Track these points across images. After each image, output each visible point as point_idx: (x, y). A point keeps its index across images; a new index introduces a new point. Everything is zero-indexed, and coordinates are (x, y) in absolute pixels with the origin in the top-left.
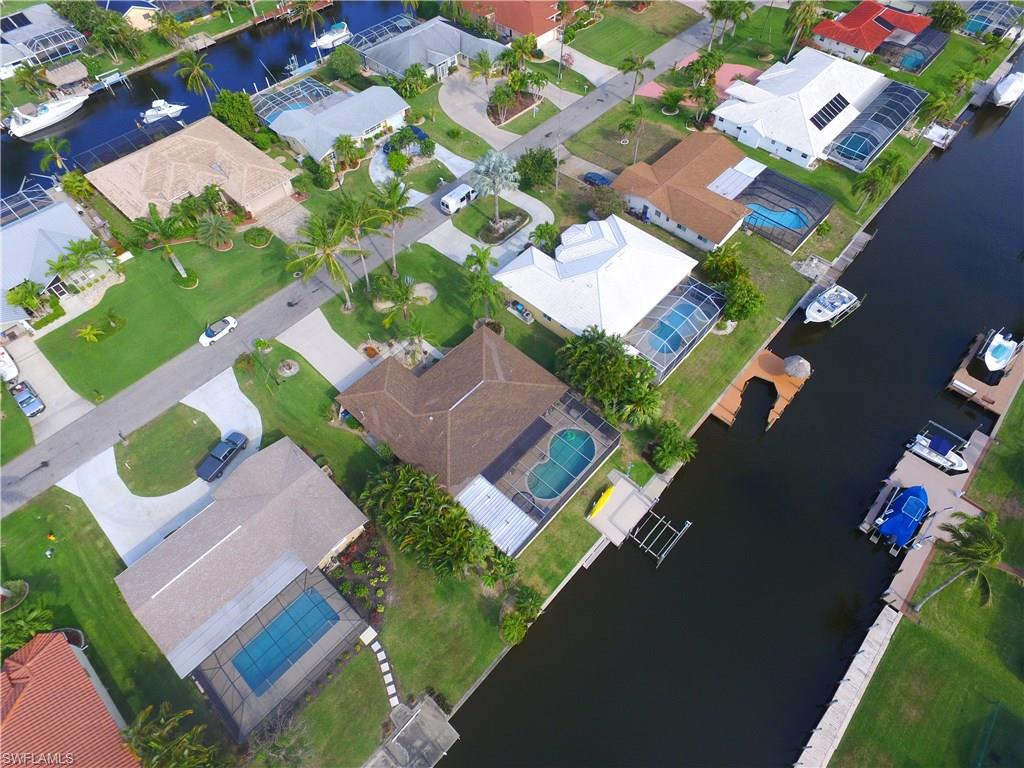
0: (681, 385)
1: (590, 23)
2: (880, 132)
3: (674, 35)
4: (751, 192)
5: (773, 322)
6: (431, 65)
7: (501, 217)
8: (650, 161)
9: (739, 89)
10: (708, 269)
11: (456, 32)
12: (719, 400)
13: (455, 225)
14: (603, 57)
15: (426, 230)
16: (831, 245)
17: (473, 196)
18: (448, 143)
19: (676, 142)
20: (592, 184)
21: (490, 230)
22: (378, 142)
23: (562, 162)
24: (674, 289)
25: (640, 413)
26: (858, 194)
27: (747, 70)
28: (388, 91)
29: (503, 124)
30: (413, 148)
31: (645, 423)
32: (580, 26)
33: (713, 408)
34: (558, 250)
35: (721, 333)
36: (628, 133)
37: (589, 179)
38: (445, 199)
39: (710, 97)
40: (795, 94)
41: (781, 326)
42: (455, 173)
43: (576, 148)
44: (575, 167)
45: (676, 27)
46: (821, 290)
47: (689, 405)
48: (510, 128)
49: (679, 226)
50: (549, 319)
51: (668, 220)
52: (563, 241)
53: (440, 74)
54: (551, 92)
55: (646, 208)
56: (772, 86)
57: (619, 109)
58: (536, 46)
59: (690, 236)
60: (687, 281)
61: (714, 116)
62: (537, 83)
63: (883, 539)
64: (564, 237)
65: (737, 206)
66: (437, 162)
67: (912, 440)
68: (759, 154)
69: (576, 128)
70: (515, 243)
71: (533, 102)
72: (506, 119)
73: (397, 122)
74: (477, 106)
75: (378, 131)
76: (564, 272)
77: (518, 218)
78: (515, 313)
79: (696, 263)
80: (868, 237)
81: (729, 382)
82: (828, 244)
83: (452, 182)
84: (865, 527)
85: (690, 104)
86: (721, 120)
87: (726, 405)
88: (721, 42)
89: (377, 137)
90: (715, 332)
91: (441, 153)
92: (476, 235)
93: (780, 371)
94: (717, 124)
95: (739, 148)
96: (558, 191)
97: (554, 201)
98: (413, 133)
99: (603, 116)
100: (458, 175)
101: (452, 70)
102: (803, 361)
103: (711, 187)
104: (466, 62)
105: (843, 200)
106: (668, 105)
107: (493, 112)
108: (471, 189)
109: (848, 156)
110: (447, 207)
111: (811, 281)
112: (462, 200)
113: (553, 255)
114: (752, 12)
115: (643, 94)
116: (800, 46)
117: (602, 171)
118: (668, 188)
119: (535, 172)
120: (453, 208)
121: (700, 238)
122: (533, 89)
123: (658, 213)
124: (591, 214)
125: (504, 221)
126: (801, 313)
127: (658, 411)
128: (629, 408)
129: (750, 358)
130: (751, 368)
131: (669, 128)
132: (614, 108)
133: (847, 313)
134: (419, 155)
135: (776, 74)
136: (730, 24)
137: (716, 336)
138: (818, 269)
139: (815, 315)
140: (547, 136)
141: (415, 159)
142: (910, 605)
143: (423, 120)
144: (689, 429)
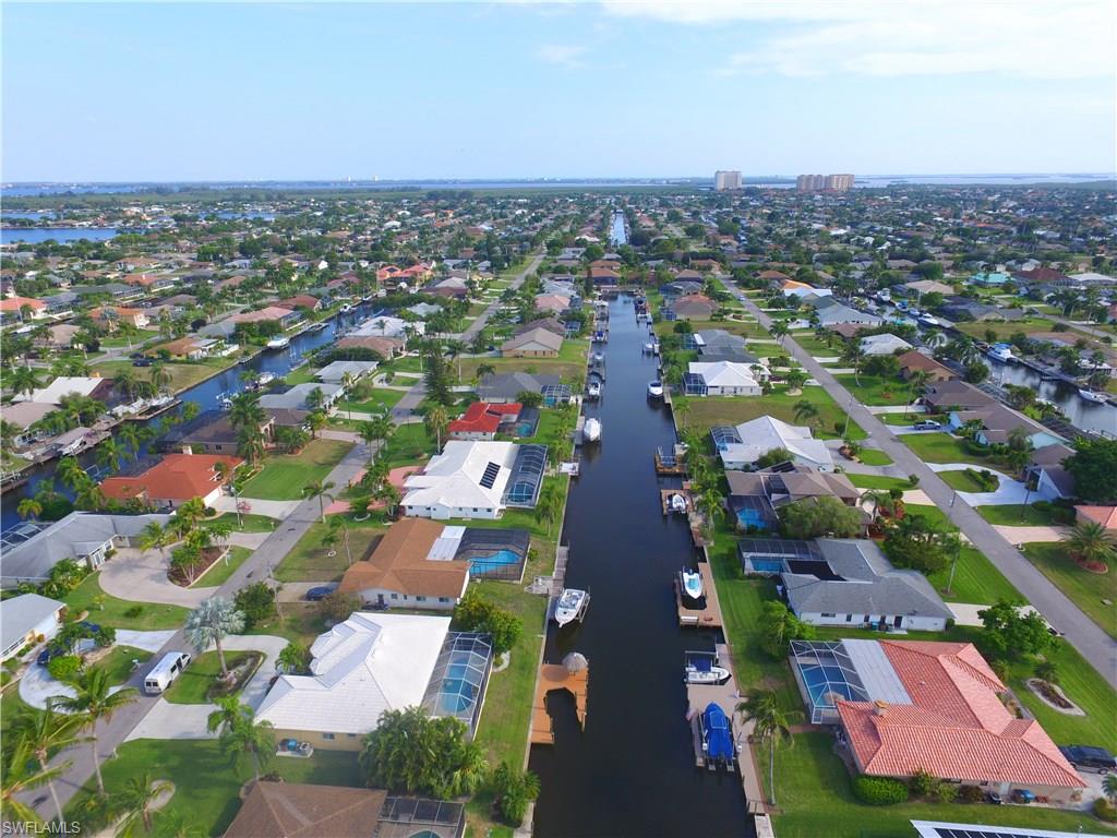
0: (492, 732)
1: (253, 474)
2: (530, 478)
3: (337, 463)
4: (463, 550)
5: (536, 640)
6: (81, 557)
7: (229, 669)
8: (366, 558)
9: (412, 482)
10: (462, 620)
11: (106, 519)
12: (531, 727)
13: (170, 702)
14: (282, 496)
15: (131, 724)
16: (544, 564)
17: (184, 662)
18: (129, 624)
19: (380, 538)
20: (318, 598)
21: (220, 686)
22: (24, 659)
23: (279, 589)
24: (441, 652)
25: (469, 773)
26: (542, 523)
27: (414, 468)
28: (32, 597)
29: (192, 584)
30: (80, 646)
31: (479, 782)
32: (244, 478)
33: (531, 737)
34: (312, 667)
35: (501, 668)
36: (332, 545)
37: (310, 596)
38: (150, 677)
39: (394, 495)
40: (459, 471)
41: (544, 640)
42: (149, 650)
43: (284, 577)
44: (292, 592)
45: (335, 457)
46: (558, 598)
47: (509, 746)
48: (203, 584)
49: (418, 599)
50: (332, 736)
51: (406, 598)
52: (314, 655)
53: (94, 561)
54: (237, 539)
55: (381, 596)
56: (439, 471)
57: (313, 531)
58: (204, 506)
59: (432, 602)
60: (450, 637)
61: (403, 507)
62: (221, 534)
63: (717, 763)
64: (314, 651)
65: (459, 563)
66: (121, 648)
67: (686, 675)
68: (454, 521)
69: (276, 560)
70: (256, 687)
71: (222, 553)
72: (195, 578)
73: (49, 628)
74: (153, 577)
75: (22, 647)
76: (329, 681)
77: (249, 661)
78: (288, 754)
79: (450, 619)
80: (565, 550)
81: (531, 707)
82: (542, 565)
83: (150, 660)
84: (700, 762)
85: (376, 505)
86: (410, 507)
87: (539, 727)
88: (380, 456)
89: (21, 654)
90: (496, 670)
91: (124, 637)
92: (204, 699)
93: (565, 675)
94: (408, 512)
95: (434, 524)
96: (284, 618)
97: (283, 629)
98: (68, 635)
99: (300, 541)
100: (154, 650)
101: (108, 555)
102: (576, 654)
103: (430, 557)
104: (126, 542)
105: (533, 531)
106: (360, 512)
107: (177, 575)
108: (181, 655)
109: (519, 499)
110: (156, 684)
111: (546, 596)
112: (173, 670)
113: (309, 673)
114: (395, 429)
115: (331, 512)
116: (444, 442)
117: (323, 584)
118: (394, 571)
119: (256, 608)
120: (163, 684)
121: (441, 600)
122: (215, 541)
123: (394, 596)
124: (328, 624)
125: (232, 672)
126: (553, 622)
127: (485, 764)
128: (457, 774)
129: (535, 678)
130: (541, 686)
131: (369, 530)
132: (308, 532)
133: (584, 608)
134: (93, 650)
135: (436, 464)
136: (381, 442)
137: (498, 673)
138: (545, 585)
139: (564, 617)
140: (249, 576)
141: (88, 656)
142: (768, 803)
143: (87, 613)
144: (521, 767)
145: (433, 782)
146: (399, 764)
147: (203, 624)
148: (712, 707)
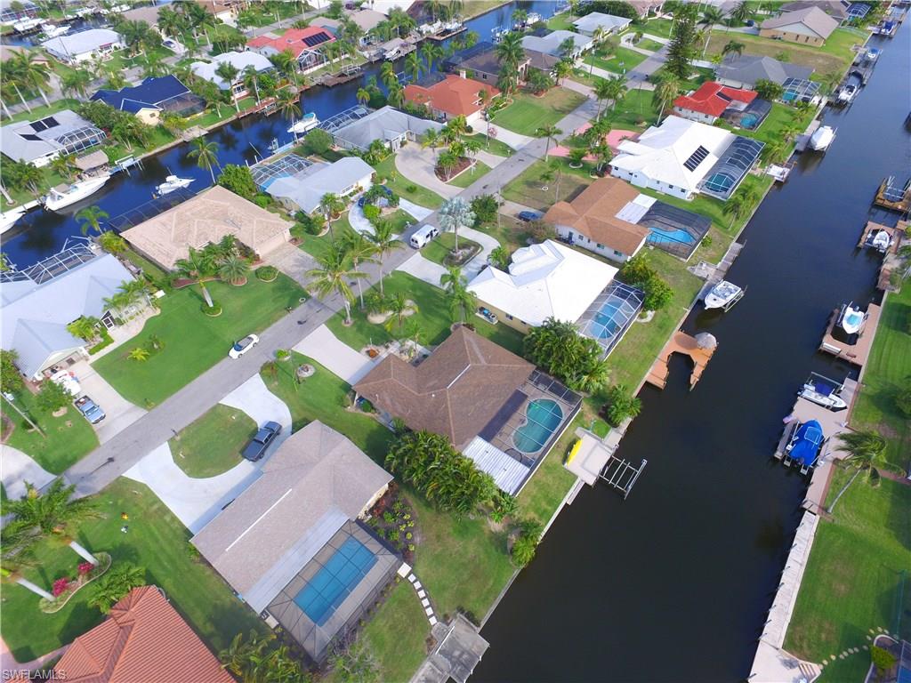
0: (620, 361)
1: (505, 106)
2: (735, 172)
3: (569, 112)
4: (647, 219)
5: (680, 311)
6: (387, 140)
7: (459, 248)
8: (570, 200)
9: (626, 146)
10: (627, 274)
11: (405, 116)
12: (650, 370)
13: (423, 256)
14: (520, 130)
15: (401, 261)
16: (713, 253)
17: (434, 234)
18: (408, 197)
19: (584, 187)
20: (527, 220)
21: (452, 257)
22: (352, 199)
23: (502, 204)
24: (603, 292)
25: (594, 381)
26: (728, 215)
27: (630, 134)
28: (358, 160)
29: (449, 181)
30: (381, 201)
31: (599, 389)
32: (497, 108)
33: (647, 377)
34: (510, 267)
35: (643, 321)
36: (548, 182)
37: (521, 216)
38: (414, 236)
39: (606, 153)
40: (669, 148)
41: (687, 314)
42: (416, 218)
43: (507, 195)
44: (510, 209)
45: (569, 106)
46: (714, 286)
47: (628, 375)
48: (455, 183)
49: (599, 246)
50: (511, 318)
51: (589, 241)
52: (514, 260)
53: (394, 147)
54: (482, 156)
55: (571, 234)
56: (651, 142)
57: (537, 166)
58: (466, 124)
59: (608, 252)
60: (613, 283)
61: (611, 166)
62: (473, 149)
63: (794, 463)
64: (514, 257)
65: (640, 228)
66: (401, 210)
67: (802, 390)
68: (648, 191)
69: (506, 181)
70: (473, 266)
71: (470, 164)
72: (451, 177)
73: (366, 184)
74: (426, 169)
75: (351, 190)
76: (519, 282)
77: (472, 248)
78: (483, 317)
79: (617, 270)
80: (740, 246)
81: (655, 357)
82: (711, 252)
83: (416, 225)
84: (778, 455)
85: (590, 159)
86: (616, 169)
87: (657, 373)
88: (605, 115)
89: (351, 195)
90: (638, 321)
91: (404, 204)
92: (441, 262)
93: (693, 346)
94: (613, 172)
95: (632, 188)
96: (501, 227)
97: (498, 234)
98: (376, 192)
99: (525, 171)
100: (419, 219)
101: (403, 144)
102: (709, 335)
103: (618, 216)
104: (414, 138)
105: (717, 221)
106: (575, 160)
107: (440, 172)
108: (433, 228)
109: (715, 189)
110: (416, 242)
111: (705, 280)
112: (427, 236)
113: (507, 271)
114: (626, 92)
115: (553, 154)
116: (666, 115)
117: (532, 211)
118: (586, 218)
119: (484, 212)
120: (420, 244)
121: (616, 253)
122: (468, 154)
123: (581, 237)
124: (528, 241)
125: (461, 251)
126: (701, 303)
127: (607, 379)
128: (585, 378)
129: (668, 338)
130: (671, 345)
131: (578, 177)
132: (532, 165)
133: (734, 301)
134: (387, 206)
135: (651, 135)
136: (611, 102)
137: (640, 324)
138: (707, 271)
139: (711, 303)
140: (484, 188)
141: (383, 209)
142: (824, 509)
143: (385, 181)
144: (632, 393)
145: (567, 375)
146: (549, 354)
147: (449, 213)
148: (813, 424)
